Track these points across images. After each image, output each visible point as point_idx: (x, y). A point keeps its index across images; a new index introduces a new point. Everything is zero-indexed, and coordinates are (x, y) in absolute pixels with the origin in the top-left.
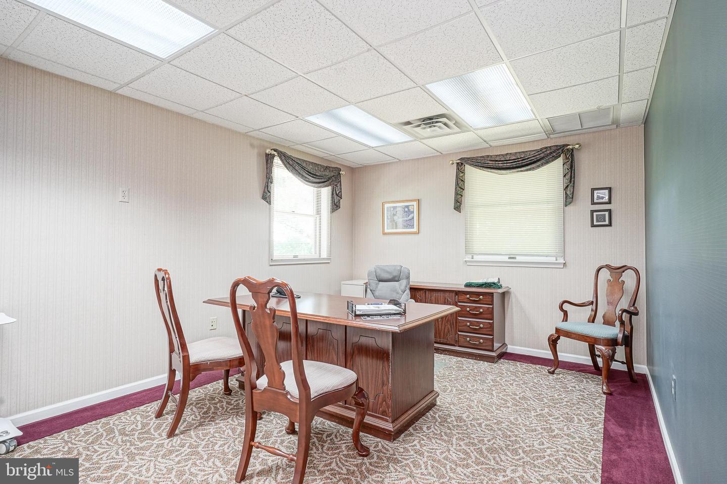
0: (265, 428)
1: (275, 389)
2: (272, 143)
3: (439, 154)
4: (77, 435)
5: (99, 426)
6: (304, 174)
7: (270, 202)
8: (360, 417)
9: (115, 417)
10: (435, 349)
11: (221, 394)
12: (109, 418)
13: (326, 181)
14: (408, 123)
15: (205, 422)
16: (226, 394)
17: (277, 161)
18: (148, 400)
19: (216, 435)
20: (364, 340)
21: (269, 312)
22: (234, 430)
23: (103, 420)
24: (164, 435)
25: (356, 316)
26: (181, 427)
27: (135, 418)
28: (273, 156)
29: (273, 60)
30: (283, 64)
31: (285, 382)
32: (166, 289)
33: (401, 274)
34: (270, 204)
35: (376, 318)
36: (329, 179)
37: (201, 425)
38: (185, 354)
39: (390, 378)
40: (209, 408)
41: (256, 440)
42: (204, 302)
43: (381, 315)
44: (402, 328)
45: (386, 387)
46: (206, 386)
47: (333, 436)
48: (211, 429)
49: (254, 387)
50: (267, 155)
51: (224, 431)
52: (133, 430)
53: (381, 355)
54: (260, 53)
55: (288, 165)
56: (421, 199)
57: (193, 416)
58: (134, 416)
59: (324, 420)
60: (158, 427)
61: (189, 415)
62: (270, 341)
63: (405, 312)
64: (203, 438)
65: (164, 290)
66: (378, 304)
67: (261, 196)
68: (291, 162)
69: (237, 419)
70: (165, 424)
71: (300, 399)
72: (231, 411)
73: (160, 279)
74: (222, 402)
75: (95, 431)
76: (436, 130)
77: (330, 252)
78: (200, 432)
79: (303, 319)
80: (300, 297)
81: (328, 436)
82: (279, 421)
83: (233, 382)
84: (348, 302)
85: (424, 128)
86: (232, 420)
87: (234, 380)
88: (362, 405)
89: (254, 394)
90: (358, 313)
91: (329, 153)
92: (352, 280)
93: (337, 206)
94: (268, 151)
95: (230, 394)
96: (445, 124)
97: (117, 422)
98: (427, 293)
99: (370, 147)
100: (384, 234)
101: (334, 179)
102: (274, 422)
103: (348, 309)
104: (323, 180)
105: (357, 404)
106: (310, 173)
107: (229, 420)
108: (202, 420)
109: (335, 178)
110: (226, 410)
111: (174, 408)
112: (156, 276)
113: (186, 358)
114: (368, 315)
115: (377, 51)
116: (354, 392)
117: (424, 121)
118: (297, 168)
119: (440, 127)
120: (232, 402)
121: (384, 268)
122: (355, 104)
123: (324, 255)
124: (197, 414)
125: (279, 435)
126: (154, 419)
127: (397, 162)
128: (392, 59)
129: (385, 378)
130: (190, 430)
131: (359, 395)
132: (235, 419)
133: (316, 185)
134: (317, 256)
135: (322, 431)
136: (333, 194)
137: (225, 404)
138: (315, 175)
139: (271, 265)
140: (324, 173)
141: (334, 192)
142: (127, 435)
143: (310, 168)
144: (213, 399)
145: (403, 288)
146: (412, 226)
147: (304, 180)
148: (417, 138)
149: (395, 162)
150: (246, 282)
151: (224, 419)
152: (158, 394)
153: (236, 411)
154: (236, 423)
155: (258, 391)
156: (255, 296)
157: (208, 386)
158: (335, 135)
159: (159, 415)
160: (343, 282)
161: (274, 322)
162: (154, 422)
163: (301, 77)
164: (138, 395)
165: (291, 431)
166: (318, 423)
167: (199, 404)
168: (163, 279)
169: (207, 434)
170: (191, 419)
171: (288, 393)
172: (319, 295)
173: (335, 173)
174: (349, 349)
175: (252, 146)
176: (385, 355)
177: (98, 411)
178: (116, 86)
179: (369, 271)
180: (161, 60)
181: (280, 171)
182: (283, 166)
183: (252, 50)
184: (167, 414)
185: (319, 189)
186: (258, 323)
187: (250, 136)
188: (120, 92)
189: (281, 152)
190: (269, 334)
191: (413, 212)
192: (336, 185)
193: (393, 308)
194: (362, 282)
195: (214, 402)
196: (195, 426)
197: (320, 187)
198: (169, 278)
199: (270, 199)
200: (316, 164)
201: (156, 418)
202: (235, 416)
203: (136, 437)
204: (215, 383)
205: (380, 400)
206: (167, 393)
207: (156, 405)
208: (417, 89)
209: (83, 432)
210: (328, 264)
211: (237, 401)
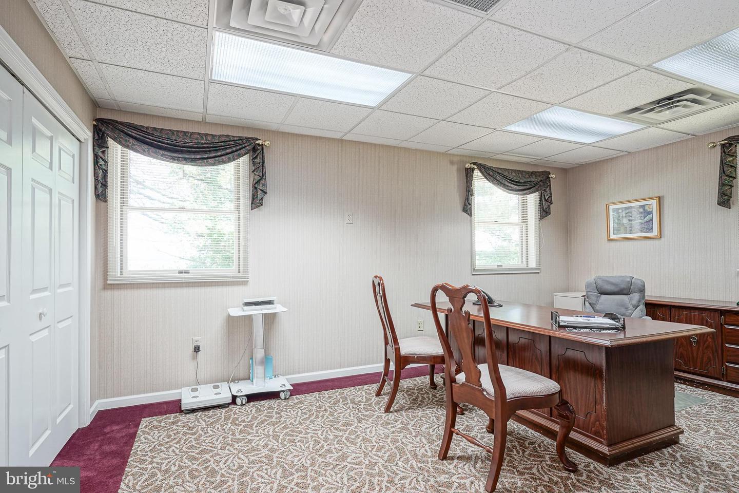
0: (466, 423)
1: (471, 385)
2: (472, 157)
3: (690, 137)
4: (324, 397)
5: (337, 394)
6: (506, 183)
7: (471, 214)
8: (564, 430)
9: (347, 390)
10: (675, 377)
11: (428, 387)
12: (343, 389)
13: (533, 187)
14: (636, 109)
15: (414, 407)
16: (432, 388)
17: (477, 173)
18: (370, 382)
19: (423, 419)
20: (570, 353)
21: (464, 315)
22: (438, 418)
23: (340, 390)
24: (382, 409)
25: (560, 327)
26: (394, 407)
27: (361, 393)
28: (473, 169)
29: (466, 85)
30: (475, 86)
31: (481, 380)
32: (381, 292)
33: (632, 286)
34: (471, 215)
35: (583, 330)
36: (536, 184)
37: (410, 408)
38: (397, 347)
39: (604, 397)
40: (417, 397)
41: (456, 427)
42: (411, 305)
43: (591, 328)
44: (615, 343)
45: (600, 406)
46: (415, 378)
47: (536, 445)
48: (419, 413)
49: (453, 380)
50: (467, 169)
51: (430, 418)
52: (360, 401)
53: (591, 371)
54: (453, 82)
55: (488, 177)
56: (663, 197)
57: (404, 401)
58: (361, 392)
59: (527, 429)
60: (378, 403)
61: (400, 398)
62: (466, 341)
63: (624, 327)
64: (412, 419)
65: (379, 293)
66: (590, 317)
67: (462, 209)
68: (491, 173)
69: (441, 410)
70: (383, 402)
71: (495, 397)
72: (436, 403)
73: (376, 284)
74: (428, 394)
75: (335, 397)
76: (679, 110)
77: (539, 262)
78: (410, 414)
79: (503, 326)
80: (502, 306)
81: (530, 443)
82: (480, 420)
83: (438, 379)
84: (552, 312)
85: (660, 111)
86: (437, 410)
87: (440, 377)
88: (567, 417)
89: (453, 387)
90: (562, 324)
91: (535, 157)
92: (568, 292)
93: (547, 213)
94: (467, 166)
95: (435, 388)
96: (694, 101)
97: (348, 393)
98: (673, 310)
99: (585, 144)
100: (610, 240)
101: (542, 184)
102: (476, 419)
103: (552, 319)
104: (528, 187)
105: (561, 416)
106: (512, 181)
107: (435, 409)
108: (411, 405)
109: (543, 182)
110: (432, 401)
111: (389, 391)
112: (373, 281)
113: (397, 350)
114: (575, 328)
115: (579, 48)
116: (557, 404)
117: (659, 103)
118: (498, 178)
119: (685, 106)
120: (438, 395)
121: (608, 279)
122: (560, 104)
123: (533, 264)
124: (408, 399)
125: (480, 431)
126: (375, 396)
127: (627, 155)
128: (599, 50)
129: (598, 397)
130: (402, 410)
131: (563, 407)
132: (439, 410)
133: (520, 193)
134: (524, 266)
135: (524, 437)
136: (541, 200)
137: (431, 396)
138: (519, 182)
139: (473, 275)
140: (529, 180)
141: (543, 198)
142: (356, 404)
143: (513, 176)
144: (421, 390)
145: (634, 302)
146: (651, 230)
147: (506, 189)
148: (650, 124)
149: (622, 156)
150: (443, 288)
151: (430, 408)
152: (377, 378)
153: (440, 403)
154: (441, 413)
155: (457, 385)
156: (451, 301)
157: (417, 379)
158: (539, 139)
159: (378, 394)
160: (555, 294)
161: (469, 324)
162: (374, 399)
163: (495, 93)
164: (363, 377)
165: (491, 429)
166: (520, 430)
167: (409, 391)
168: (379, 284)
169: (415, 417)
170: (402, 403)
171: (484, 390)
172: (527, 306)
173: (543, 178)
174: (554, 362)
175: (452, 163)
176: (598, 371)
177: (336, 383)
178: (342, 134)
179: (587, 282)
180: (373, 108)
181: (480, 182)
182: (483, 177)
183: (445, 82)
184: (384, 394)
185: (525, 196)
186: (455, 324)
187: (450, 154)
188: (344, 138)
189: (481, 164)
190: (465, 335)
191: (651, 213)
192: (544, 190)
193: (608, 321)
194: (580, 295)
195: (421, 392)
196: (406, 408)
197: (526, 194)
198: (383, 284)
199: (471, 211)
200: (520, 171)
201: (376, 396)
202: (439, 407)
203: (362, 406)
204: (423, 377)
205: (592, 419)
206: (384, 377)
207: (376, 387)
208: (641, 71)
209: (327, 396)
210: (537, 275)
211: (441, 395)
